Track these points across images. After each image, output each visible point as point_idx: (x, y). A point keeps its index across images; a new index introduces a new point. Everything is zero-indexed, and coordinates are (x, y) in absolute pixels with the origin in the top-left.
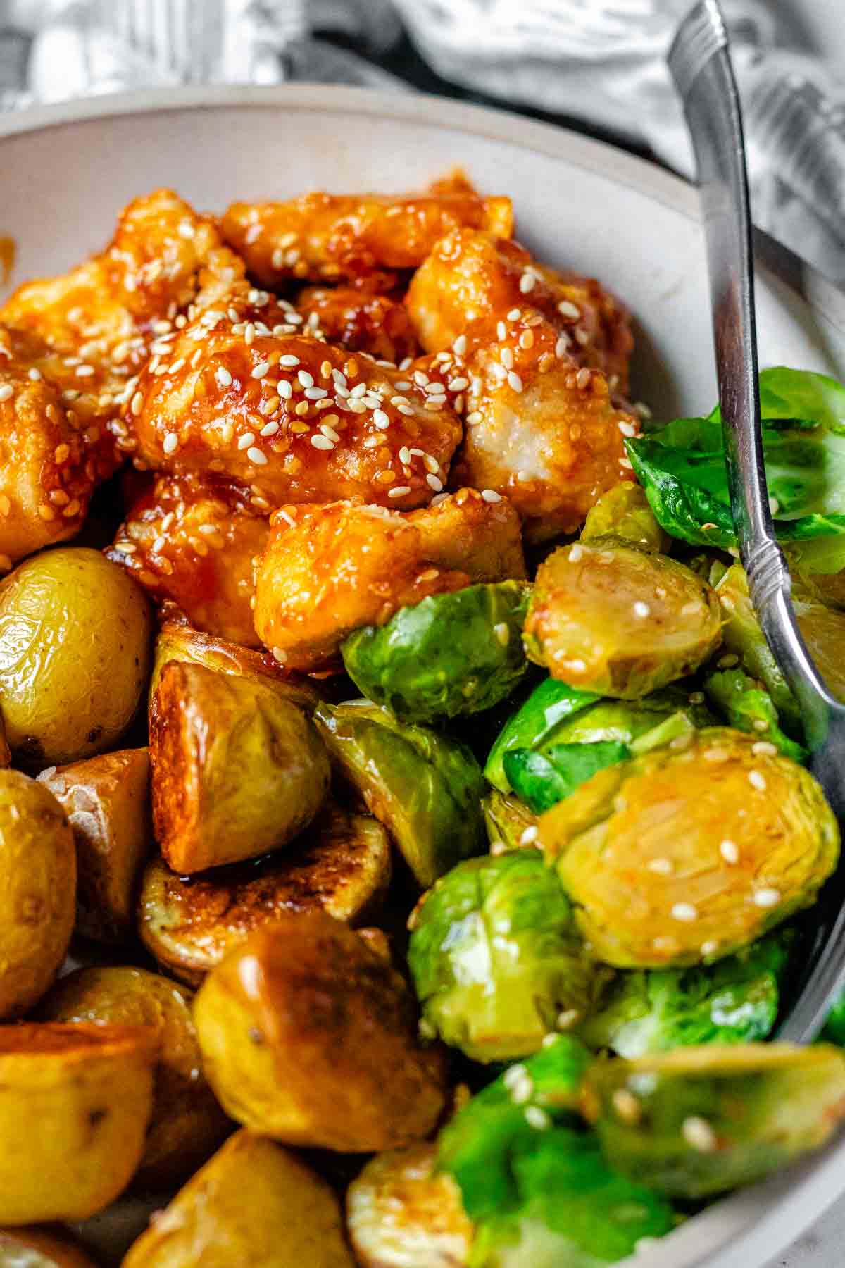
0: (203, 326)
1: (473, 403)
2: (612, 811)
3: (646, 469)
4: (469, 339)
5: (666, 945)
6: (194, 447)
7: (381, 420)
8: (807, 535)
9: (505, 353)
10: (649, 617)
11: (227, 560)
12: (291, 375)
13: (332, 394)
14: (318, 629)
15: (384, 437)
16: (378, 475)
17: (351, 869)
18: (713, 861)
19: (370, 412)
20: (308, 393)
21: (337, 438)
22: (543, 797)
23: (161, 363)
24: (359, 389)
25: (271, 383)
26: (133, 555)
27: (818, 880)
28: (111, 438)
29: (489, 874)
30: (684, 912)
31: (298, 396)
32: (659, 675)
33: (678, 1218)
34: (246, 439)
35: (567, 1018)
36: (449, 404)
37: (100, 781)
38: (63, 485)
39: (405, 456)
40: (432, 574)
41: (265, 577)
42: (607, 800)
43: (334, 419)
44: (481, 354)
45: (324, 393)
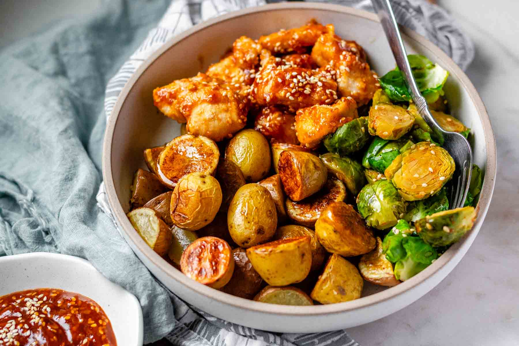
0: (268, 69)
1: (338, 76)
2: (401, 166)
3: (385, 85)
4: (334, 61)
5: (423, 194)
6: (274, 99)
7: (320, 84)
8: (427, 94)
9: (344, 63)
10: (398, 119)
11: (284, 126)
12: (296, 77)
13: (306, 80)
14: (318, 137)
15: (322, 88)
16: (323, 97)
17: (338, 192)
18: (428, 172)
19: (316, 83)
20: (301, 81)
21: (310, 90)
22: (380, 167)
23: (260, 80)
24: (312, 78)
25: (292, 80)
26: (262, 128)
27: (452, 172)
28: (249, 100)
29: (375, 186)
30: (424, 185)
31: (299, 82)
32: (403, 133)
33: (439, 254)
34: (288, 94)
35: (402, 215)
36: (332, 78)
37: (273, 183)
38: (243, 114)
39: (328, 91)
40: (344, 119)
41: (300, 127)
42: (400, 163)
43: (309, 86)
44: (337, 64)
45: (304, 80)
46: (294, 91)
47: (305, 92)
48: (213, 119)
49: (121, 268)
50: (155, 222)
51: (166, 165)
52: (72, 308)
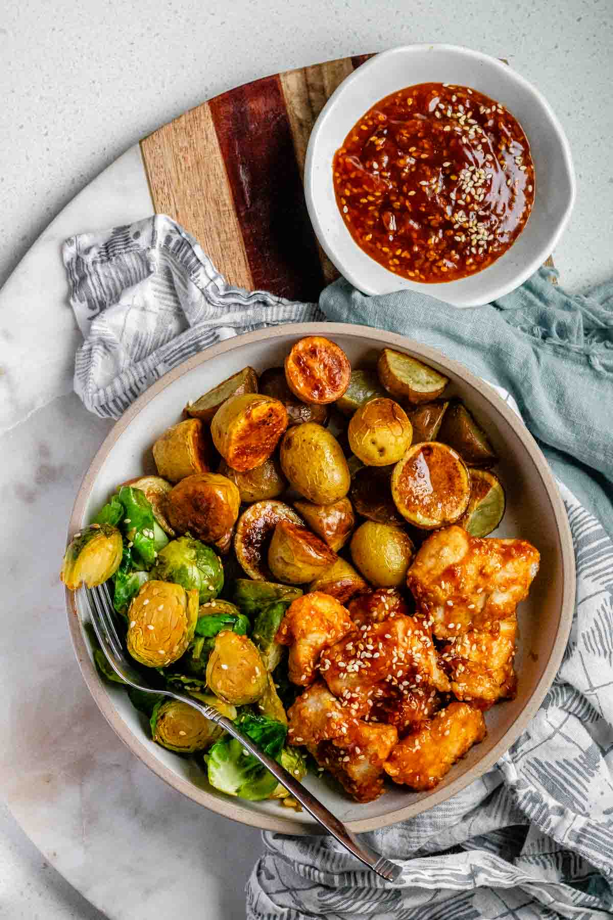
1: (337, 703)
7: (343, 665)
16: (330, 651)
19: (348, 665)
20: (365, 653)
21: (348, 650)
24: (357, 668)
28: (422, 612)
31: (366, 650)
36: (341, 695)
43: (353, 654)
44: (347, 717)
45: (362, 657)
46: (365, 636)
47: (352, 643)
48: (438, 553)
49: (399, 306)
50: (402, 376)
51: (451, 464)
52: (438, 258)
